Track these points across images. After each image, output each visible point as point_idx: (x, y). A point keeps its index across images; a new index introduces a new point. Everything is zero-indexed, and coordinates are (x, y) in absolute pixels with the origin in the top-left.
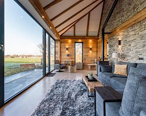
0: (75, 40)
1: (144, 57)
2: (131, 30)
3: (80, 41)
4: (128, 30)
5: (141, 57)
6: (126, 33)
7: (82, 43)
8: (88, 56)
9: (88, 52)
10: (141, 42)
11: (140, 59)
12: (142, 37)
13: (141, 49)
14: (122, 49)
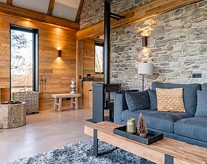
0: (13, 20)
1: (203, 73)
2: (174, 17)
3: (28, 24)
4: (167, 17)
5: (195, 71)
6: (162, 23)
7: (35, 31)
8: (51, 71)
9: (52, 60)
10: (197, 44)
11: (194, 76)
12: (199, 33)
13: (197, 57)
14: (150, 56)
